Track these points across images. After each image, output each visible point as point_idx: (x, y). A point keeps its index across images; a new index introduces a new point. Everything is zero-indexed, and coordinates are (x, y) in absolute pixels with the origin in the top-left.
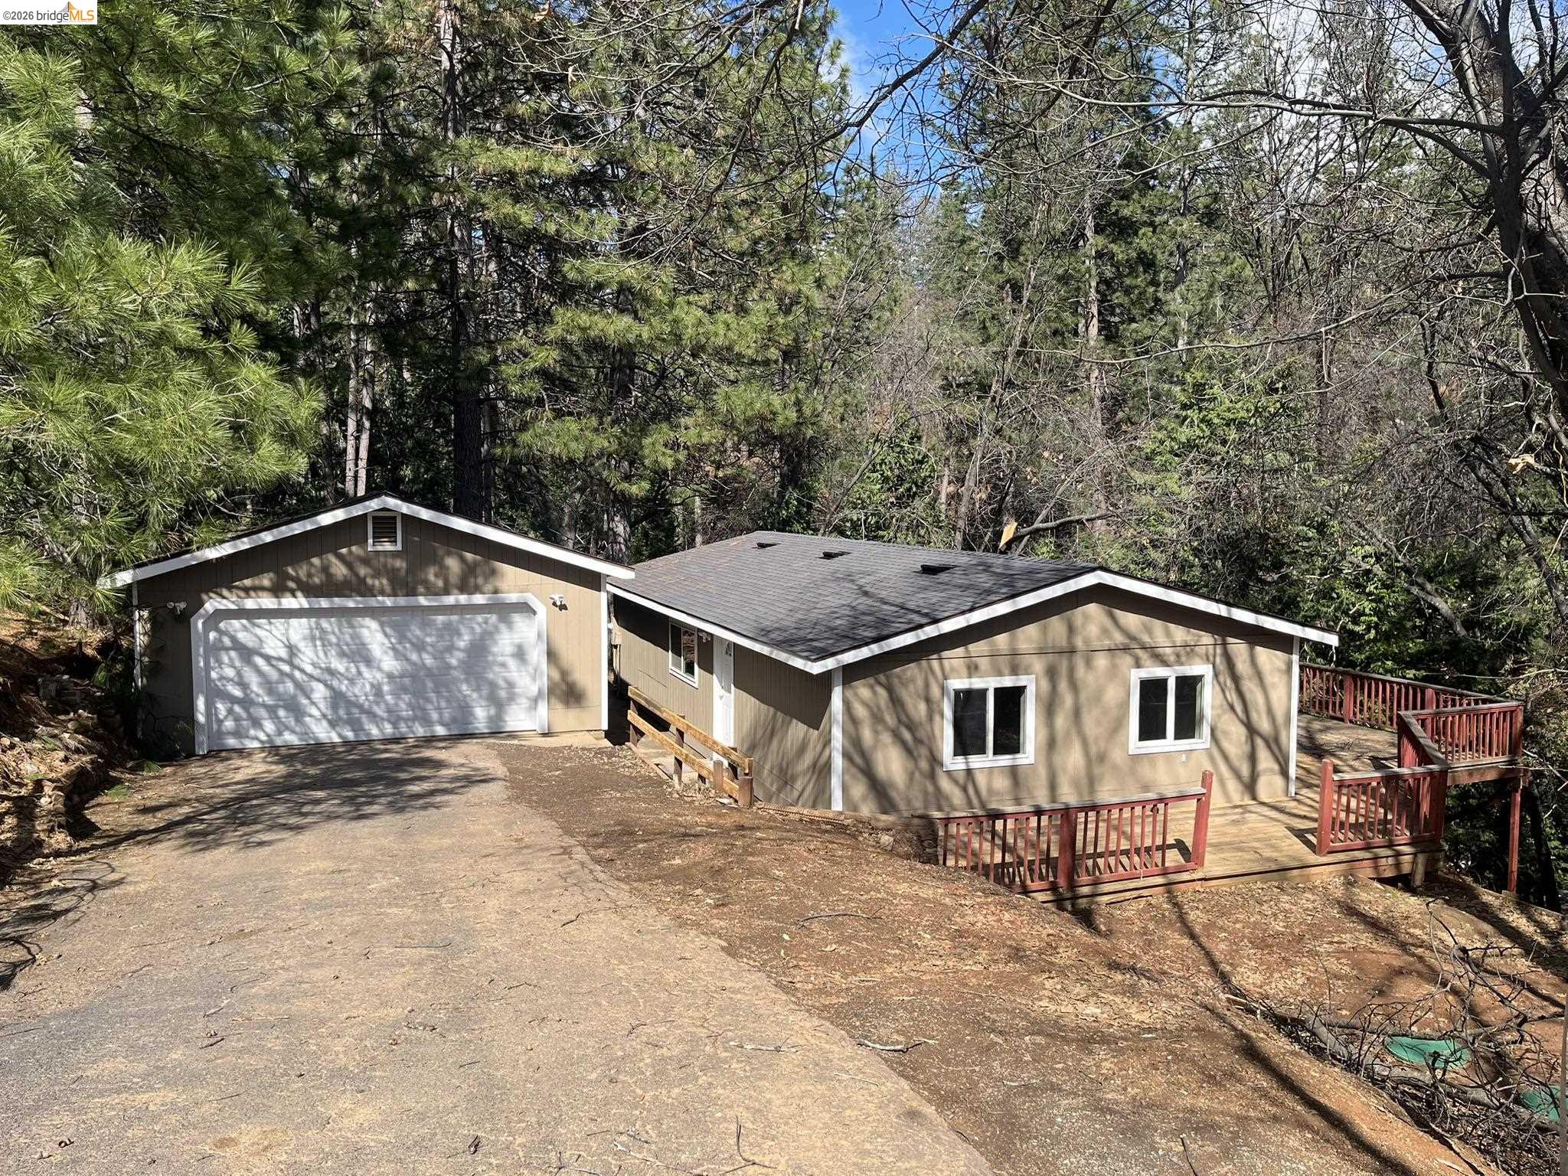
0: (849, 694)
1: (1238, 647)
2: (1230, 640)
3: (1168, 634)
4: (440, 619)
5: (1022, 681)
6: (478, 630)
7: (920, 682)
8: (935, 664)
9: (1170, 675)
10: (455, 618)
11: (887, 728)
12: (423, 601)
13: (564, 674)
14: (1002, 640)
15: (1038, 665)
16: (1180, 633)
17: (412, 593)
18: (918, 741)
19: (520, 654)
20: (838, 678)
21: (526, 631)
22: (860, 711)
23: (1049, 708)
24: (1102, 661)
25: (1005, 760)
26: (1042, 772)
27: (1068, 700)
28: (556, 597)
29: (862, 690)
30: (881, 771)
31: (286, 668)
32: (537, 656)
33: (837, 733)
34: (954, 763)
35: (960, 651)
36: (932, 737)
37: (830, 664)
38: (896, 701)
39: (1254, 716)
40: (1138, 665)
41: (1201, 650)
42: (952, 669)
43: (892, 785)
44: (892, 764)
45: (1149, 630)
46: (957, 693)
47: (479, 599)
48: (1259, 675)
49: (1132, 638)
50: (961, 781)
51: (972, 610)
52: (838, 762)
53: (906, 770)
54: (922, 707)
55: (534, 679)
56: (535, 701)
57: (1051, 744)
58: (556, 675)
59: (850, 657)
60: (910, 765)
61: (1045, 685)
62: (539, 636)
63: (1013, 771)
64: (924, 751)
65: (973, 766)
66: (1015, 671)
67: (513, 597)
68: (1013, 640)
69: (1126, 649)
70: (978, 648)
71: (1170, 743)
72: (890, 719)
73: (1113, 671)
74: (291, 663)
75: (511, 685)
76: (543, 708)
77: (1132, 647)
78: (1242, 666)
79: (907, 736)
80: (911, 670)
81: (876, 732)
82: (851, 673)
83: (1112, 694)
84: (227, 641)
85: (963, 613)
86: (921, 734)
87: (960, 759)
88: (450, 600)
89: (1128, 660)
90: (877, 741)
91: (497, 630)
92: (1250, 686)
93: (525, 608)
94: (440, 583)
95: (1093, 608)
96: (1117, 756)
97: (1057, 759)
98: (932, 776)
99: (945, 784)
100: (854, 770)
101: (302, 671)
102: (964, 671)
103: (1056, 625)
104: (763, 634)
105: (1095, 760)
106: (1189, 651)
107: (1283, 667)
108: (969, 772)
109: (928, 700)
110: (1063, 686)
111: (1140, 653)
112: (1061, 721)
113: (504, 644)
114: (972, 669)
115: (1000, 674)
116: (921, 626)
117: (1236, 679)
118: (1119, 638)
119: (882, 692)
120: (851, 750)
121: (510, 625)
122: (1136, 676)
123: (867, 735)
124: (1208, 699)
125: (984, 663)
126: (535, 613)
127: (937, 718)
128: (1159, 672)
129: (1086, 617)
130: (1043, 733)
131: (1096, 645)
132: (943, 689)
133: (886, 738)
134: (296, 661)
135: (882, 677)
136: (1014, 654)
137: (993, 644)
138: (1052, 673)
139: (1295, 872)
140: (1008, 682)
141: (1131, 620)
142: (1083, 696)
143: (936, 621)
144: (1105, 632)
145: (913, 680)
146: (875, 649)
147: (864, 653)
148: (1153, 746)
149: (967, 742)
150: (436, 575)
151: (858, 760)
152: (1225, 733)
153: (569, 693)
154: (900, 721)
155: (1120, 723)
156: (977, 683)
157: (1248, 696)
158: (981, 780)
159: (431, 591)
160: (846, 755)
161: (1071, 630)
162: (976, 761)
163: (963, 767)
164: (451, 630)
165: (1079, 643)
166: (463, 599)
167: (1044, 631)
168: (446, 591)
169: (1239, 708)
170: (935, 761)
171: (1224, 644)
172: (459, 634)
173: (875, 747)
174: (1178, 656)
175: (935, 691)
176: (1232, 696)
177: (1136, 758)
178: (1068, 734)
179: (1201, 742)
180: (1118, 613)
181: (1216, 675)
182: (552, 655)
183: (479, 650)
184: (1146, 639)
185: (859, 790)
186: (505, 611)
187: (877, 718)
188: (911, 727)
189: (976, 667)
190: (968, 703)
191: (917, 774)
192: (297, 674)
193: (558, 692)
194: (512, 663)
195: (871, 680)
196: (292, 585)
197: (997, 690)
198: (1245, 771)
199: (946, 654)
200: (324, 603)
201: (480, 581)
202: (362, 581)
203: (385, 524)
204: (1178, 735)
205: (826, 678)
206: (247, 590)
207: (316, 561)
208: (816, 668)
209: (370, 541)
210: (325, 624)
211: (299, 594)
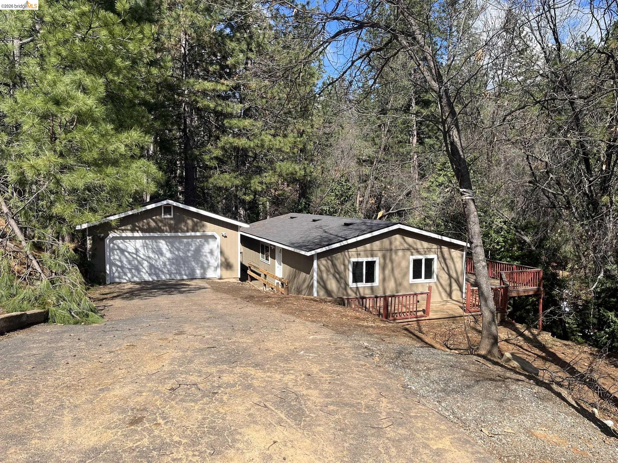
0: (319, 262)
1: (445, 249)
2: (443, 247)
3: (422, 245)
4: (185, 240)
5: (374, 259)
6: (197, 244)
7: (342, 259)
8: (346, 253)
9: (423, 258)
10: (190, 240)
11: (331, 273)
12: (180, 234)
13: (226, 259)
14: (368, 246)
15: (380, 254)
16: (426, 245)
17: (177, 232)
18: (341, 278)
19: (211, 252)
20: (316, 257)
21: (213, 245)
22: (323, 268)
23: (383, 268)
24: (400, 253)
25: (369, 284)
26: (381, 288)
27: (389, 266)
28: (224, 233)
29: (323, 261)
30: (329, 287)
31: (135, 256)
32: (217, 253)
33: (315, 275)
34: (354, 285)
35: (354, 249)
36: (345, 276)
37: (313, 252)
38: (334, 265)
39: (451, 272)
40: (412, 255)
41: (433, 250)
42: (352, 255)
43: (333, 292)
44: (333, 285)
45: (416, 244)
46: (354, 262)
47: (198, 234)
48: (452, 259)
49: (410, 246)
50: (355, 291)
51: (358, 236)
52: (315, 284)
53: (337, 286)
54: (342, 267)
55: (216, 261)
56: (216, 268)
57: (384, 280)
58: (223, 260)
59: (319, 251)
60: (339, 285)
61: (382, 260)
62: (218, 246)
63: (372, 288)
64: (343, 281)
65: (359, 286)
66: (372, 256)
67: (209, 233)
68: (372, 246)
69: (408, 249)
70: (360, 248)
71: (423, 280)
72: (332, 271)
73: (404, 257)
74: (136, 255)
75: (208, 263)
76: (219, 270)
77: (410, 249)
78: (446, 255)
79: (337, 276)
80: (339, 255)
81: (328, 275)
82: (320, 256)
83: (404, 264)
84: (116, 247)
85: (355, 237)
86: (342, 276)
87: (355, 284)
88: (188, 234)
89: (409, 253)
90: (328, 277)
91: (204, 245)
92: (449, 262)
93: (213, 237)
94: (185, 229)
95: (397, 236)
96: (405, 284)
97: (386, 285)
98: (345, 289)
99: (350, 292)
100: (320, 287)
101: (140, 257)
102: (356, 256)
103: (386, 241)
104: (292, 245)
105: (398, 284)
106: (429, 250)
107: (460, 255)
108: (357, 288)
109: (344, 265)
110: (388, 261)
111: (413, 250)
112: (387, 272)
113: (206, 249)
114: (358, 255)
115: (367, 257)
116: (342, 241)
117: (445, 259)
118: (406, 246)
119: (330, 262)
120: (320, 280)
121: (208, 243)
122: (412, 258)
123: (325, 275)
124: (436, 266)
125: (362, 253)
126: (216, 239)
127: (347, 270)
128: (419, 257)
129: (396, 239)
130: (381, 276)
131: (399, 248)
132: (349, 261)
133: (331, 277)
134: (138, 254)
135: (329, 257)
136: (372, 250)
137: (365, 247)
138: (384, 257)
139: (458, 318)
140: (370, 259)
141: (410, 240)
142: (394, 265)
143: (346, 239)
144: (401, 244)
145: (339, 258)
146: (327, 248)
147: (324, 249)
148: (417, 281)
149: (357, 278)
150: (184, 226)
151: (322, 283)
152: (441, 277)
153: (227, 265)
154: (335, 271)
155: (406, 274)
156: (360, 260)
157: (449, 265)
158: (361, 290)
159: (183, 231)
160: (318, 282)
161: (391, 243)
162: (360, 285)
163: (355, 286)
164: (189, 244)
165: (393, 248)
166: (193, 234)
167: (382, 243)
168: (188, 231)
169: (446, 269)
170: (346, 284)
171: (441, 248)
172: (191, 245)
173: (327, 280)
174: (425, 252)
175: (347, 262)
176: (444, 265)
177: (412, 285)
178: (390, 276)
179: (434, 280)
180: (406, 238)
181: (438, 258)
182: (222, 253)
183: (198, 251)
184: (415, 246)
185: (322, 293)
186: (207, 238)
187: (328, 270)
188: (339, 273)
189: (360, 254)
190: (357, 266)
191: (341, 289)
192: (138, 258)
193: (224, 265)
194: (209, 255)
195: (326, 258)
196: (137, 229)
197: (366, 262)
198: (448, 289)
199: (350, 250)
200: (147, 235)
201: (199, 228)
202: (160, 228)
203: (167, 209)
204: (426, 278)
205: (311, 258)
206: (123, 230)
207: (145, 221)
208: (308, 254)
209: (163, 214)
210: (147, 241)
211: (139, 232)
